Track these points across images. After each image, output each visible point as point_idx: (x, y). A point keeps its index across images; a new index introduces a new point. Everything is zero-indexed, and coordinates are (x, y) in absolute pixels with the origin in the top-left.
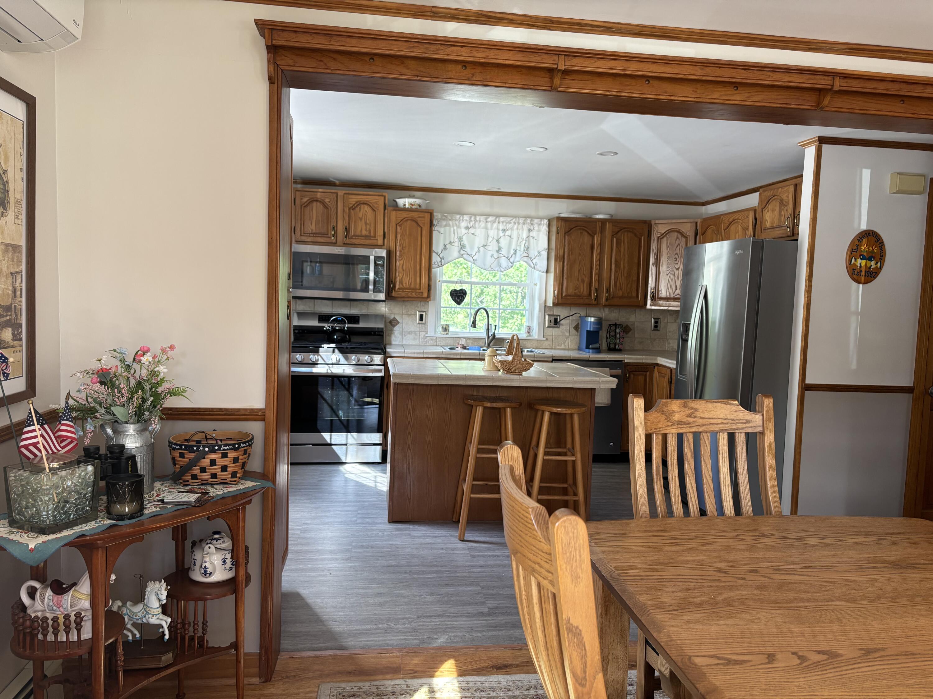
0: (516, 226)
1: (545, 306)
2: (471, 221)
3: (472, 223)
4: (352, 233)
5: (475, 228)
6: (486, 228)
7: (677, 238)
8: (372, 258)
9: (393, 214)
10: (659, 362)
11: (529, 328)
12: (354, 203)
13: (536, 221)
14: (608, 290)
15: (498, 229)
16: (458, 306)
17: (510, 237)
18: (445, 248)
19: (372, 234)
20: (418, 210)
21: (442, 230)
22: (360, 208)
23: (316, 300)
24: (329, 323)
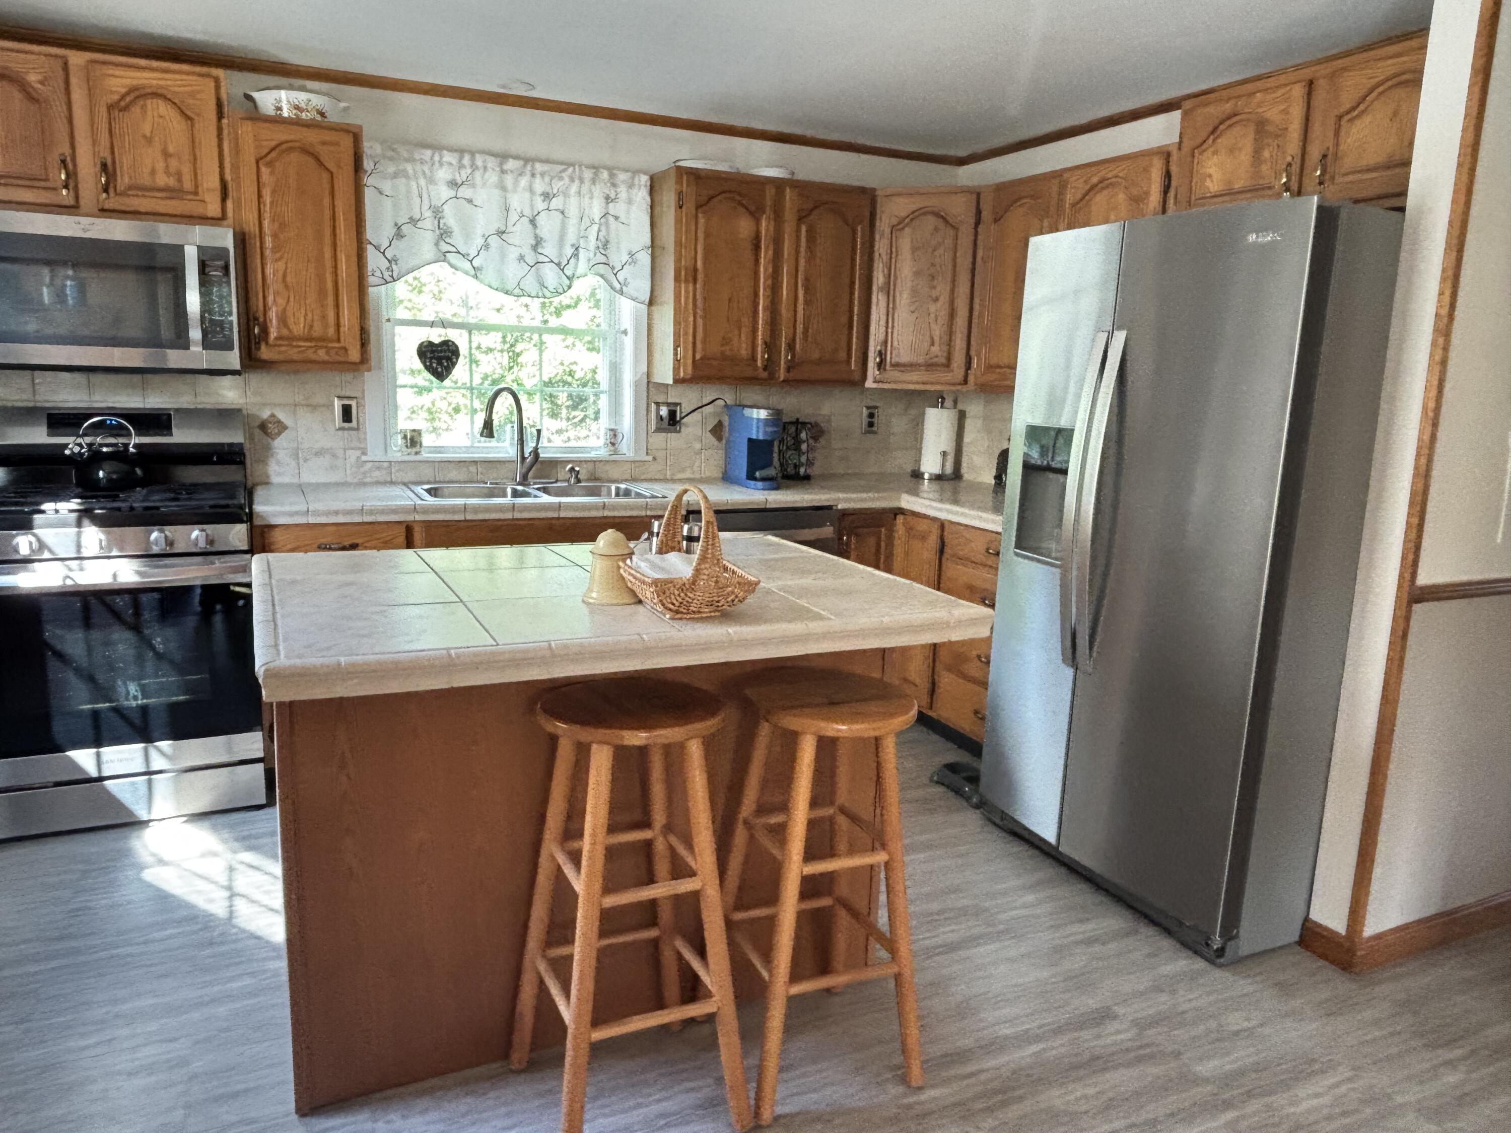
0: (574, 188)
1: (648, 382)
2: (461, 167)
3: (464, 174)
4: (123, 181)
5: (474, 186)
6: (504, 189)
7: (936, 229)
8: (191, 254)
9: (247, 130)
10: (904, 505)
12: (123, 90)
13: (622, 176)
14: (791, 347)
15: (531, 191)
16: (436, 382)
17: (563, 213)
18: (399, 234)
19: (188, 185)
20: (320, 123)
21: (387, 186)
22: (144, 107)
23: (37, 373)
24: (78, 436)
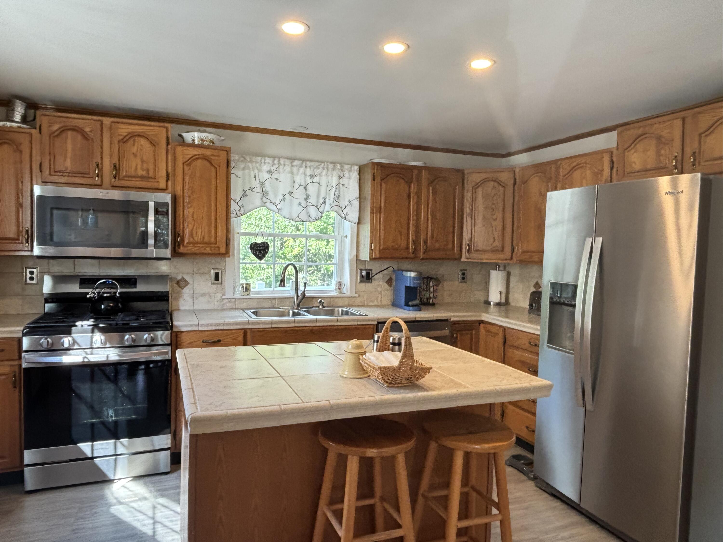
0: (325, 172)
1: (357, 260)
2: (274, 164)
3: (275, 167)
4: (123, 173)
5: (279, 172)
6: (292, 173)
7: (494, 187)
8: (152, 205)
9: (179, 149)
10: (483, 319)
11: (340, 284)
12: (126, 134)
13: (346, 167)
14: (425, 242)
15: (305, 174)
16: (257, 261)
17: (319, 183)
18: (245, 194)
19: (151, 174)
20: (212, 146)
21: (240, 173)
22: (134, 141)
23: (76, 260)
24: (94, 289)
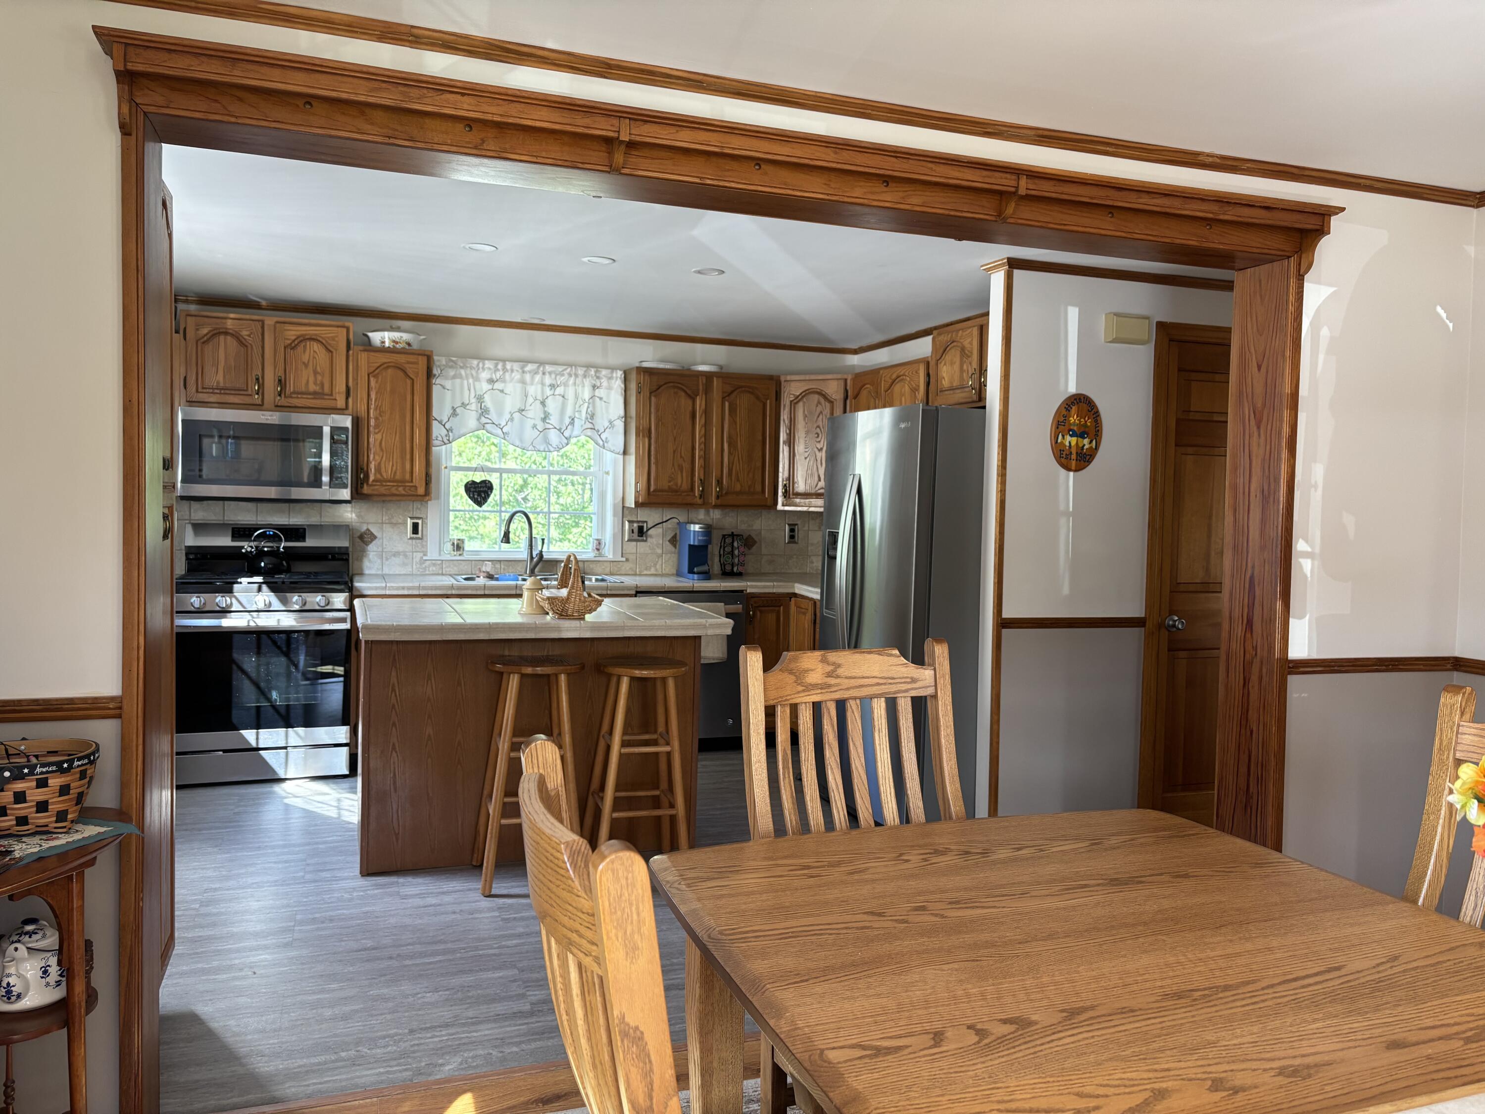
0: (572, 380)
1: (623, 507)
2: (497, 370)
3: (499, 374)
4: (290, 388)
5: (504, 381)
7: (819, 403)
8: (327, 430)
9: (363, 356)
10: (797, 591)
11: (599, 542)
12: (293, 338)
13: (604, 372)
14: (719, 482)
15: (543, 384)
16: (476, 507)
17: (563, 397)
18: (454, 413)
19: (327, 389)
20: (407, 351)
21: (448, 384)
22: (305, 347)
23: (226, 502)
24: (251, 541)
